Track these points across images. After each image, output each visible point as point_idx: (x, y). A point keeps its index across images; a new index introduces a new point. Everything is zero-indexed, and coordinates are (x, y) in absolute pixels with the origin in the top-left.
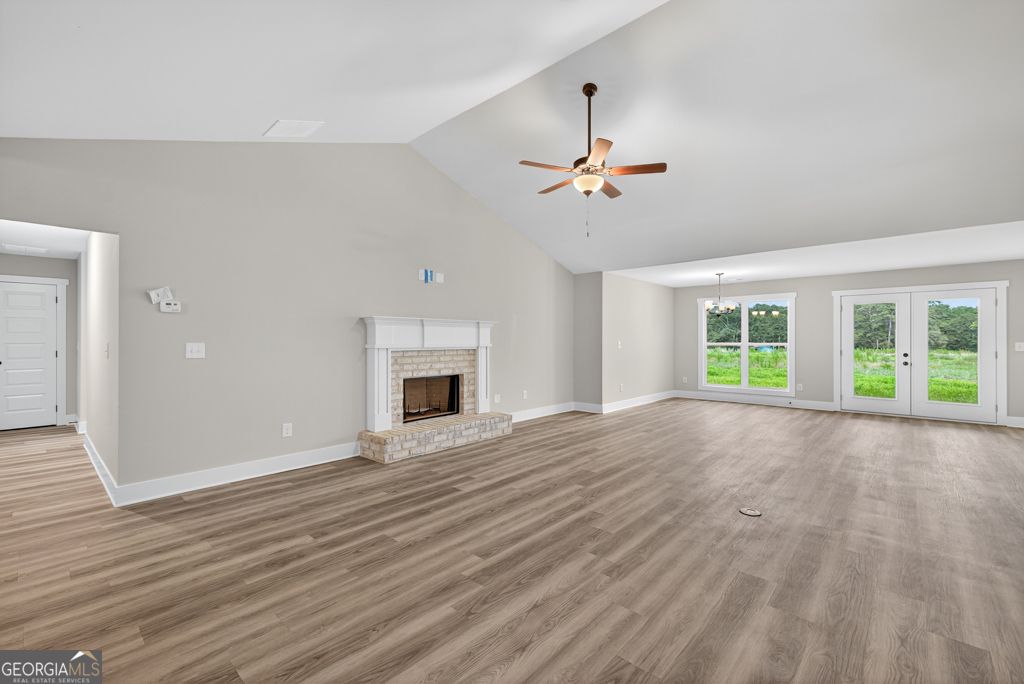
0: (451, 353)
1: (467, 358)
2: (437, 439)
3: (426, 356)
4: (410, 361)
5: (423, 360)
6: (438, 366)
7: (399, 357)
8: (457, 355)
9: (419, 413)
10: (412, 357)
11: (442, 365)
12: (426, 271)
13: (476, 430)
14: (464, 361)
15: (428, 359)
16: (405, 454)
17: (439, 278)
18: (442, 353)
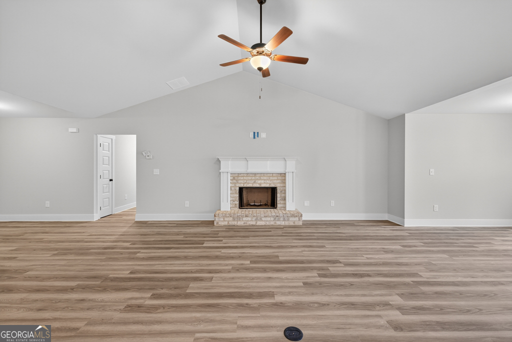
0: (268, 175)
1: (280, 178)
2: (244, 219)
3: (252, 177)
4: (242, 178)
5: (250, 178)
6: (259, 182)
7: (235, 177)
8: (272, 176)
9: (255, 205)
10: (243, 176)
11: (263, 182)
12: (254, 133)
13: (272, 219)
14: (277, 179)
15: (253, 178)
16: (226, 223)
17: (263, 135)
18: (262, 175)
